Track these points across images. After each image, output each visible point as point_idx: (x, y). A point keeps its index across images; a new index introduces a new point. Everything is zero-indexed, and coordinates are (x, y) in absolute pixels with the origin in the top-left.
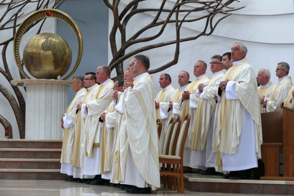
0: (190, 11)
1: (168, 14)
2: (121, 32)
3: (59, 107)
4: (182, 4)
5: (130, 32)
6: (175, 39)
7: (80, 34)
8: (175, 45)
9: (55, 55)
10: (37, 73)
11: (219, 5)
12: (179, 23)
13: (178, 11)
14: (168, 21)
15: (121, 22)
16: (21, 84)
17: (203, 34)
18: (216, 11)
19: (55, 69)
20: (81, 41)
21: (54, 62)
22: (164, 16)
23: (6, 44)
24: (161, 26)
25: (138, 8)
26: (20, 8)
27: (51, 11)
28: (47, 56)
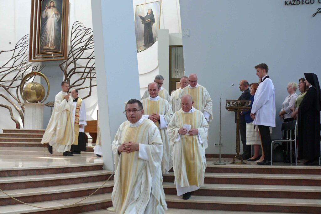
1: (87, 74)
4: (92, 70)
5: (72, 82)
6: (89, 86)
7: (48, 83)
9: (37, 92)
10: (29, 100)
12: (91, 78)
13: (91, 73)
15: (68, 78)
16: (24, 105)
19: (37, 98)
20: (49, 86)
21: (36, 95)
22: (85, 74)
23: (18, 87)
24: (84, 79)
25: (76, 71)
26: (25, 70)
27: (37, 73)
28: (33, 92)
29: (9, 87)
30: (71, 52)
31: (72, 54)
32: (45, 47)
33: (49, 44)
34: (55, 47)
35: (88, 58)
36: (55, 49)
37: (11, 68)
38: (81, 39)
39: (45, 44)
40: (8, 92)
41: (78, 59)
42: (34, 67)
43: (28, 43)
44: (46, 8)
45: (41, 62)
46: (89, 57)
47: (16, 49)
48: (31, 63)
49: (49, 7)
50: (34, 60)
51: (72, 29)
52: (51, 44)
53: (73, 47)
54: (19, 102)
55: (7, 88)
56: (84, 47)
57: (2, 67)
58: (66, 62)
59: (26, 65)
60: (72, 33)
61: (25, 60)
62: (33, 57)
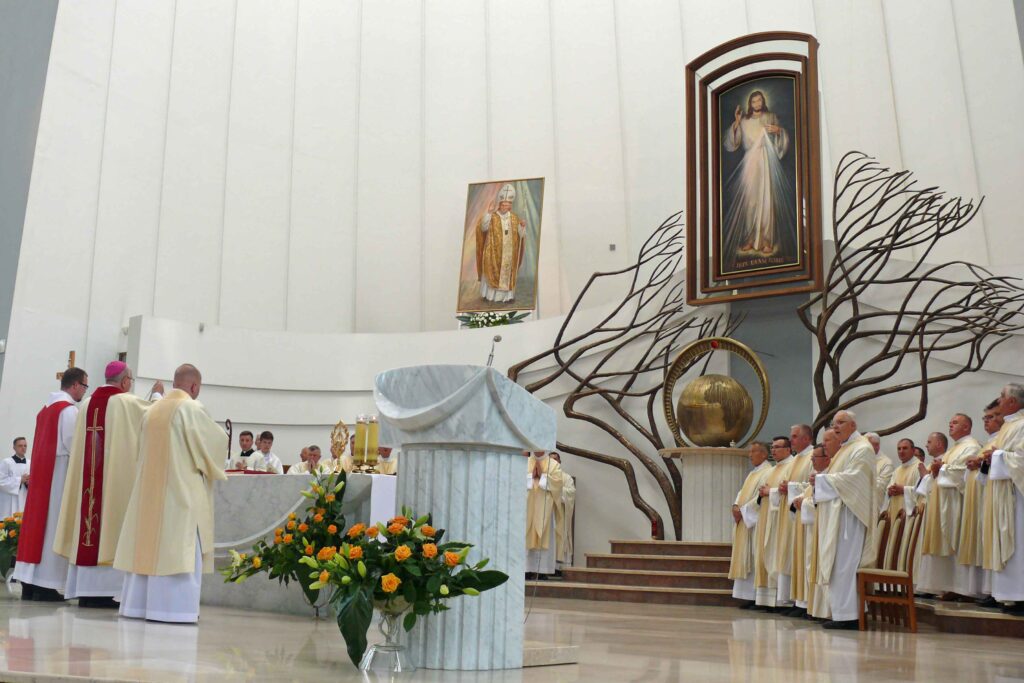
0: (942, 333)
1: (906, 338)
2: (832, 369)
4: (929, 321)
5: (847, 367)
6: (919, 378)
7: (764, 375)
8: (920, 388)
9: (725, 408)
10: (698, 437)
11: (991, 320)
12: (925, 353)
13: (922, 335)
14: (907, 350)
15: (832, 354)
16: (676, 455)
17: (967, 368)
18: (986, 331)
19: (728, 430)
20: (766, 386)
21: (725, 419)
22: (900, 342)
23: (653, 392)
24: (895, 359)
25: (859, 330)
26: (673, 336)
27: (719, 341)
28: (713, 410)
29: (622, 394)
30: (838, 262)
31: (843, 269)
32: (741, 252)
33: (754, 241)
34: (775, 249)
35: (906, 279)
36: (778, 255)
37: (626, 330)
38: (873, 213)
39: (743, 239)
40: (619, 411)
41: (866, 284)
42: (705, 322)
43: (684, 242)
44: (738, 117)
45: (729, 304)
46: (911, 276)
47: (640, 264)
48: (696, 307)
49: (747, 113)
50: (706, 298)
51: (837, 179)
52: (762, 239)
53: (844, 242)
54: (659, 445)
55: (615, 396)
56: (888, 241)
57: (598, 329)
58: (821, 300)
59: (677, 315)
60: (838, 195)
61: (673, 302)
62: (702, 288)
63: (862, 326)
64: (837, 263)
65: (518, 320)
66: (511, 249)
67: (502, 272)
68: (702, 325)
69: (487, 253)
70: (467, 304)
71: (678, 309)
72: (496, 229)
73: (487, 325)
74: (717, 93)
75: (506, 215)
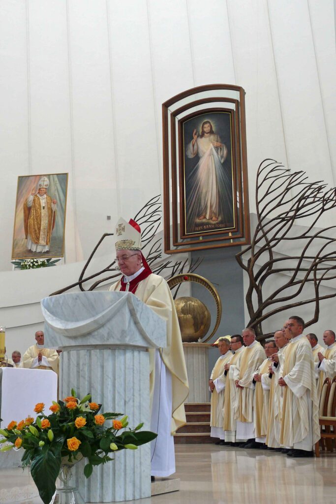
0: (328, 269)
1: (305, 273)
2: (257, 292)
3: (200, 370)
4: (319, 262)
5: (267, 292)
6: (314, 297)
7: (218, 297)
8: (314, 303)
9: (194, 318)
12: (318, 282)
13: (316, 269)
14: (306, 280)
15: (257, 283)
19: (195, 332)
20: (219, 303)
21: (194, 325)
22: (301, 276)
24: (299, 285)
25: (273, 268)
27: (189, 276)
28: (187, 319)
31: (263, 232)
32: (198, 221)
33: (206, 214)
34: (220, 219)
35: (303, 236)
36: (221, 222)
38: (282, 196)
39: (199, 212)
41: (279, 240)
42: (176, 264)
43: (162, 214)
44: (195, 137)
45: (190, 253)
46: (306, 235)
48: (170, 255)
49: (201, 134)
50: (176, 249)
51: (258, 176)
52: (211, 212)
53: (263, 215)
56: (291, 214)
57: (107, 269)
58: (251, 250)
59: (158, 260)
60: (259, 185)
61: (155, 252)
62: (174, 243)
63: (275, 266)
64: (259, 228)
65: (52, 264)
66: (47, 218)
67: (42, 233)
68: (174, 266)
69: (31, 221)
70: (18, 254)
71: (159, 256)
72: (37, 205)
73: (33, 267)
74: (181, 122)
75: (43, 197)
